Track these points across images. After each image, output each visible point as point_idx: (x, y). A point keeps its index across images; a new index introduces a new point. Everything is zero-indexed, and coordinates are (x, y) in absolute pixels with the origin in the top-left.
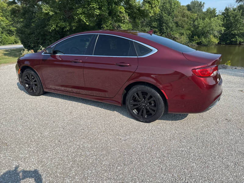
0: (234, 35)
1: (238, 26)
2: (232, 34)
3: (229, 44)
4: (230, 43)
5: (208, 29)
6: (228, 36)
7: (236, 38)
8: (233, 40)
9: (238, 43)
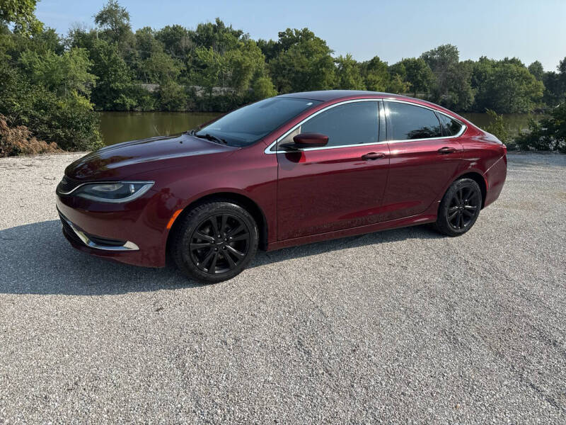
0: (117, 93)
1: (120, 73)
2: (112, 89)
3: (111, 111)
4: (113, 109)
5: (62, 76)
6: (105, 93)
7: (121, 97)
8: (118, 101)
9: (128, 108)
